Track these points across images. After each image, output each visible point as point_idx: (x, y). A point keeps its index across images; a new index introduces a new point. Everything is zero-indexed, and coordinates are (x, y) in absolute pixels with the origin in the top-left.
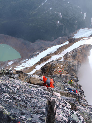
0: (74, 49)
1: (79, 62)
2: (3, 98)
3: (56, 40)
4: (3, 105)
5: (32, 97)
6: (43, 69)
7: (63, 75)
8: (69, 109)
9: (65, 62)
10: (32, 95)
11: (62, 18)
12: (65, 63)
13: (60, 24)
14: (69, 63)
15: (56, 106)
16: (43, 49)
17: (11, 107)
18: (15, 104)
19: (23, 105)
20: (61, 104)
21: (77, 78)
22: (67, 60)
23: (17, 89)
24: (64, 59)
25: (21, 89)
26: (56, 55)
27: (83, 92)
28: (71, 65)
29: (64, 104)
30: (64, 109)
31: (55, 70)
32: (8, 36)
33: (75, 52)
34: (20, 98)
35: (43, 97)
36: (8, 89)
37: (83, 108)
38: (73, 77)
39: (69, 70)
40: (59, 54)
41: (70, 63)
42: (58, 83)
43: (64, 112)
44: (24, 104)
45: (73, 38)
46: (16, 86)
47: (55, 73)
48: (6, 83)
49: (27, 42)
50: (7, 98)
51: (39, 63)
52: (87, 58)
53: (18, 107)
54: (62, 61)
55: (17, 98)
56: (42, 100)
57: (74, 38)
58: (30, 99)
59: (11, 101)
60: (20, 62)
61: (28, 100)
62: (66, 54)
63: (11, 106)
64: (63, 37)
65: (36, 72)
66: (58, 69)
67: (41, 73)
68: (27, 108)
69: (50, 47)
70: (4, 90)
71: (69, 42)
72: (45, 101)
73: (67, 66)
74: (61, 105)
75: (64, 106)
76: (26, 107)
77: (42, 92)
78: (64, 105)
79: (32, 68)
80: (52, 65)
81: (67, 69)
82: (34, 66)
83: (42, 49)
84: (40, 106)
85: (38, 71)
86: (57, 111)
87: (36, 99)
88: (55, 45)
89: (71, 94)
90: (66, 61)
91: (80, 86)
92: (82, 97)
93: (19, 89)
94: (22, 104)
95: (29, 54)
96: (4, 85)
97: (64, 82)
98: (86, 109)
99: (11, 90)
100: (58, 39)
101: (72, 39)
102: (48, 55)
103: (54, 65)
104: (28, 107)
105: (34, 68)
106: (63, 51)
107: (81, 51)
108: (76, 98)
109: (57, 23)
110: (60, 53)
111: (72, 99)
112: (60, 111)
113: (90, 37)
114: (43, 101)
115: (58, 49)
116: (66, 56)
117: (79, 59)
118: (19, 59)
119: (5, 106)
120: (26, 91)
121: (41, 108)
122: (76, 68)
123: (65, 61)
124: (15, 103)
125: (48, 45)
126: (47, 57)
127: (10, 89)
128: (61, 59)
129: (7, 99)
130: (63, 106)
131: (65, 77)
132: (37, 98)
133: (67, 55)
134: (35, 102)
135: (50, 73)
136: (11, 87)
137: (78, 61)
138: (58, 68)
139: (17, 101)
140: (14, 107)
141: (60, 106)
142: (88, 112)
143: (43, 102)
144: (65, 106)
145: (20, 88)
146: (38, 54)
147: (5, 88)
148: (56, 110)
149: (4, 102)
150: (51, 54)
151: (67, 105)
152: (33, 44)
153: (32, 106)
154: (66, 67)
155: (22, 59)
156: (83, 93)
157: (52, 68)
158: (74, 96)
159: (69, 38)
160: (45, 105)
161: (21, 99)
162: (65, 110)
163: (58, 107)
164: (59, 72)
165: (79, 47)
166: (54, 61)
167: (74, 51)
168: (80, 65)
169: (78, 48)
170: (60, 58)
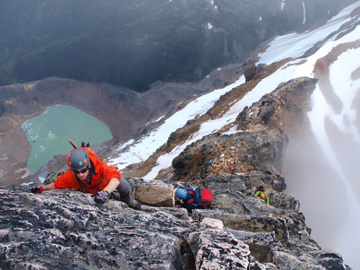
0: (264, 97)
1: (282, 132)
2: (44, 242)
3: (208, 76)
4: (42, 260)
5: (131, 233)
6: (178, 164)
7: (239, 174)
8: (245, 257)
9: (243, 136)
10: (133, 228)
11: (217, 11)
12: (242, 140)
13: (215, 31)
14: (252, 137)
15: (201, 252)
16: (173, 108)
17: (66, 265)
18: (81, 257)
19: (102, 259)
20: (219, 245)
21: (282, 180)
22: (247, 130)
23: (88, 215)
24: (238, 129)
25: (102, 217)
26: (212, 119)
27: (304, 217)
28: (258, 143)
29: (226, 243)
30: (228, 258)
31: (215, 163)
32: (70, 80)
33: (266, 104)
34: (95, 240)
35: (166, 232)
36: (60, 219)
37: (295, 257)
38: (268, 179)
39: (254, 158)
40: (221, 116)
41: (255, 138)
42: (224, 199)
43: (226, 266)
44: (107, 255)
45: (257, 64)
46: (87, 209)
47: (216, 170)
48: (56, 202)
49: (127, 92)
50: (54, 242)
51: (166, 149)
52: (304, 119)
53: (88, 264)
54: (232, 135)
55: (87, 239)
56: (160, 238)
57: (259, 65)
58: (124, 239)
59: (69, 248)
60: (111, 151)
61: (119, 243)
62: (241, 114)
63: (68, 263)
64: (229, 65)
65: (161, 176)
66: (224, 160)
67: (175, 176)
68: (116, 265)
69: (194, 98)
70: (47, 221)
71: (248, 79)
72: (171, 242)
73: (249, 148)
74: (218, 247)
75: (228, 249)
76: (114, 263)
77: (169, 221)
78: (226, 246)
79: (147, 165)
80: (203, 151)
81: (250, 156)
82: (151, 159)
83: (170, 108)
84: (154, 256)
85: (165, 170)
86: (206, 264)
87: (143, 237)
88: (207, 91)
89: (259, 221)
90: (243, 133)
91: (294, 203)
92: (300, 232)
93: (96, 215)
94: (101, 255)
95: (136, 126)
96: (51, 207)
97: (244, 195)
98: (302, 257)
99: (70, 221)
100: (213, 72)
101: (255, 68)
102: (189, 123)
103: (211, 150)
104: (117, 263)
105: (154, 164)
106: (232, 105)
107: (285, 100)
108: (277, 233)
109: (206, 27)
110: (225, 113)
111: (262, 235)
112: (213, 264)
113: (306, 57)
114: (165, 243)
115: (218, 102)
116: (242, 119)
117: (281, 124)
118: (108, 143)
119: (48, 264)
120: (116, 220)
121: (158, 262)
122: (274, 149)
123: (240, 134)
124: (81, 253)
125: (188, 92)
126: (187, 128)
127: (68, 217)
128: (227, 130)
129: (54, 245)
130: (223, 249)
131: (245, 180)
132: (147, 235)
133: (243, 116)
134: (142, 246)
135: (199, 174)
136: (69, 212)
137: (280, 129)
138: (223, 155)
139: (86, 249)
140: (76, 266)
141: (216, 251)
142: (309, 265)
143: (165, 246)
144: (232, 250)
145: (99, 212)
146: (162, 122)
147: (50, 215)
148: (201, 263)
149: (47, 253)
150: (198, 117)
151: (237, 247)
152: (144, 94)
153: (131, 260)
154: (245, 150)
155: (117, 140)
156: (302, 221)
157: (204, 159)
158: (268, 228)
159: (246, 67)
160: (169, 254)
161: (99, 242)
162: (230, 261)
163: (209, 255)
164: (226, 167)
165: (278, 88)
166: (208, 136)
167: (263, 103)
168: (287, 140)
169: (275, 91)
170: (225, 127)
